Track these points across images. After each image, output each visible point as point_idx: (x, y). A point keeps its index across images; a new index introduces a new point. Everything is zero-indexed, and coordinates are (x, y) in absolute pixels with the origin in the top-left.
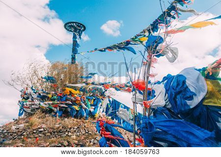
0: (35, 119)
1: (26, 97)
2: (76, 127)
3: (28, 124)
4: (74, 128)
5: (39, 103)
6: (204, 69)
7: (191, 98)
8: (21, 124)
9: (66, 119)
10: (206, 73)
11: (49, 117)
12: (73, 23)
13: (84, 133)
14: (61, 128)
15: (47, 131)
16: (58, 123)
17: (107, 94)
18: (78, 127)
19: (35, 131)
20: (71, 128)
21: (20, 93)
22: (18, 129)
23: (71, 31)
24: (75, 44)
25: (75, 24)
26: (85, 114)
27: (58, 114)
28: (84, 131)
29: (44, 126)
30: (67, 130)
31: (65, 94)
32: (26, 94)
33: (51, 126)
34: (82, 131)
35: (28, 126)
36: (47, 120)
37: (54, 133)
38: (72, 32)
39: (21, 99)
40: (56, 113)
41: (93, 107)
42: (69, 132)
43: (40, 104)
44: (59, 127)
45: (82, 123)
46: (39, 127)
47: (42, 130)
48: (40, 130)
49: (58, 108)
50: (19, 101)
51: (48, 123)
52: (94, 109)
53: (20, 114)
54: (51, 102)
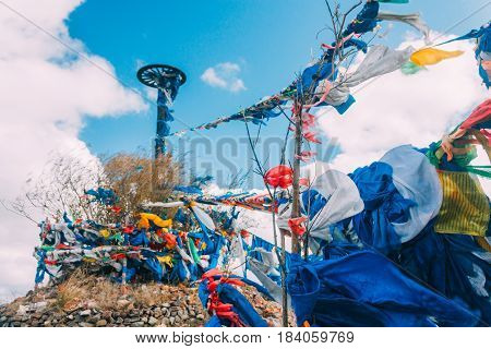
0: (72, 289)
1: (50, 237)
2: (166, 305)
3: (54, 300)
4: (162, 307)
5: (80, 250)
6: (435, 147)
7: (404, 216)
8: (40, 300)
9: (144, 287)
10: (439, 154)
11: (104, 283)
12: (157, 66)
13: (186, 316)
14: (131, 307)
15: (98, 316)
16: (125, 296)
17: (238, 224)
18: (172, 305)
19: (71, 317)
20: (154, 307)
21: (39, 230)
22: (32, 312)
23: (152, 85)
24: (163, 115)
25: (160, 70)
26: (188, 275)
27: (124, 274)
28: (186, 312)
29: (91, 304)
30: (145, 312)
31: (139, 228)
32: (50, 232)
33: (109, 304)
34: (180, 312)
35: (54, 305)
36: (99, 291)
37: (116, 318)
38: (155, 87)
39: (40, 244)
40: (120, 274)
41: (208, 257)
42: (150, 315)
43: (83, 253)
44: (127, 306)
45: (180, 294)
46: (80, 305)
47: (87, 312)
48: (82, 313)
49: (125, 262)
50: (36, 249)
51: (102, 296)
52: (210, 261)
53: (39, 279)
54: (108, 248)
